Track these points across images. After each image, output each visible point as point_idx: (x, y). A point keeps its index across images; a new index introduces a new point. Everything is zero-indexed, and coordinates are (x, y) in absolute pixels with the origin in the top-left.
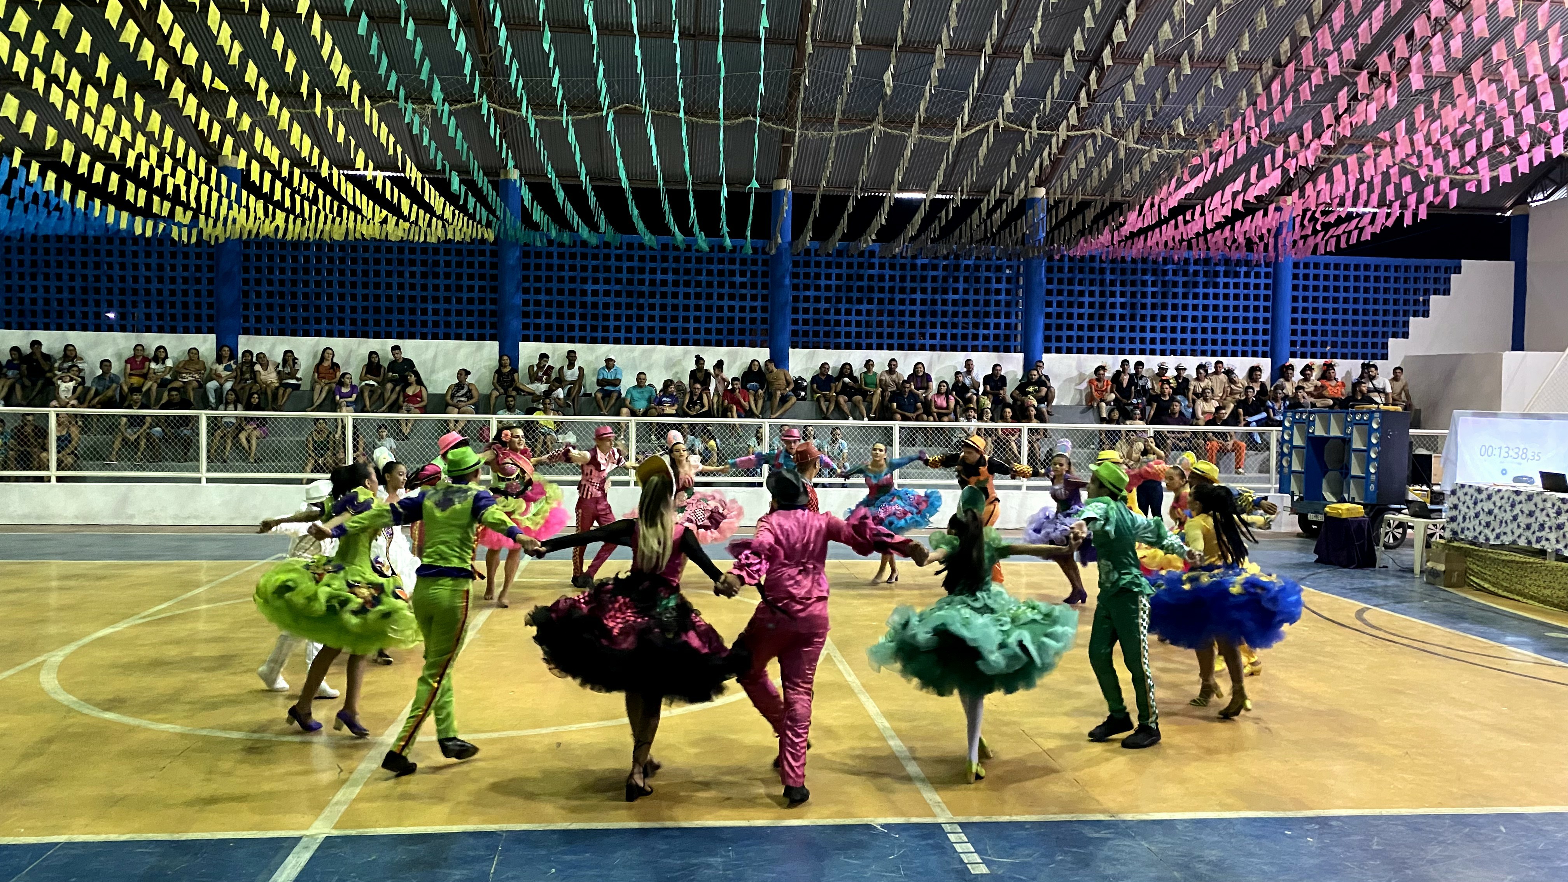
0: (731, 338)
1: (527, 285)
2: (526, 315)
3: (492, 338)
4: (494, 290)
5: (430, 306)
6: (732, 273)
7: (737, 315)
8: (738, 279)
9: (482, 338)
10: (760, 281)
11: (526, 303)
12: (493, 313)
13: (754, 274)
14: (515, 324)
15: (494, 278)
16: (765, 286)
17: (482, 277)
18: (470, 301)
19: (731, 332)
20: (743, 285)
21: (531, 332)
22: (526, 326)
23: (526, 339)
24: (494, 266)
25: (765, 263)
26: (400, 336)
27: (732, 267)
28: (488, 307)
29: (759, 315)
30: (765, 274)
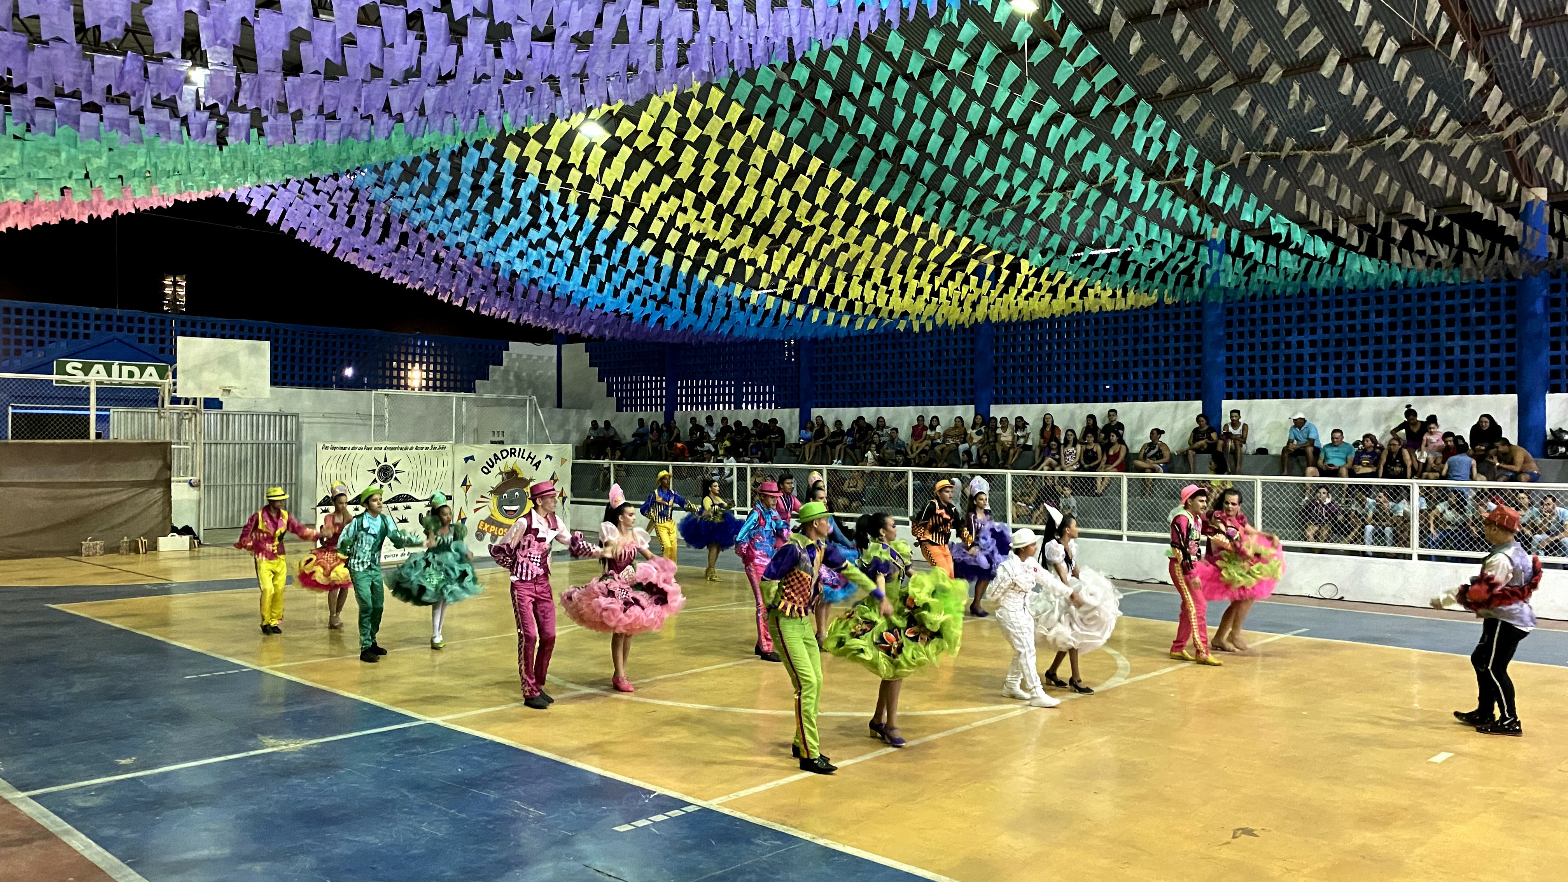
0: (1464, 384)
1: (1229, 342)
2: (1229, 372)
3: (1197, 398)
4: (1199, 349)
5: (1141, 370)
6: (1465, 308)
7: (1472, 356)
8: (1474, 313)
9: (1188, 398)
10: (1503, 314)
11: (1229, 360)
12: (1198, 373)
13: (1495, 306)
14: (1219, 381)
15: (1199, 338)
16: (1511, 319)
17: (1188, 338)
18: (1177, 362)
19: (1464, 377)
20: (1480, 321)
21: (1235, 390)
22: (1230, 384)
23: (1229, 397)
24: (1199, 326)
25: (1511, 291)
26: (1115, 400)
27: (1466, 301)
28: (1193, 366)
29: (1503, 355)
30: (1510, 305)
